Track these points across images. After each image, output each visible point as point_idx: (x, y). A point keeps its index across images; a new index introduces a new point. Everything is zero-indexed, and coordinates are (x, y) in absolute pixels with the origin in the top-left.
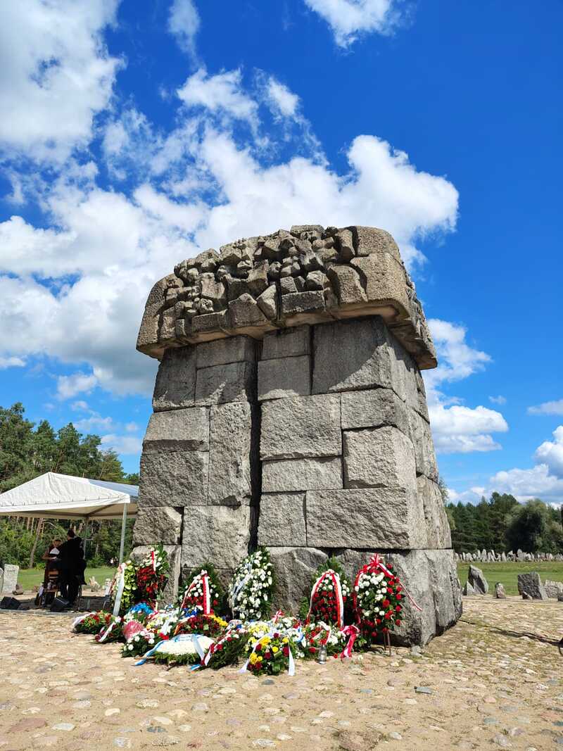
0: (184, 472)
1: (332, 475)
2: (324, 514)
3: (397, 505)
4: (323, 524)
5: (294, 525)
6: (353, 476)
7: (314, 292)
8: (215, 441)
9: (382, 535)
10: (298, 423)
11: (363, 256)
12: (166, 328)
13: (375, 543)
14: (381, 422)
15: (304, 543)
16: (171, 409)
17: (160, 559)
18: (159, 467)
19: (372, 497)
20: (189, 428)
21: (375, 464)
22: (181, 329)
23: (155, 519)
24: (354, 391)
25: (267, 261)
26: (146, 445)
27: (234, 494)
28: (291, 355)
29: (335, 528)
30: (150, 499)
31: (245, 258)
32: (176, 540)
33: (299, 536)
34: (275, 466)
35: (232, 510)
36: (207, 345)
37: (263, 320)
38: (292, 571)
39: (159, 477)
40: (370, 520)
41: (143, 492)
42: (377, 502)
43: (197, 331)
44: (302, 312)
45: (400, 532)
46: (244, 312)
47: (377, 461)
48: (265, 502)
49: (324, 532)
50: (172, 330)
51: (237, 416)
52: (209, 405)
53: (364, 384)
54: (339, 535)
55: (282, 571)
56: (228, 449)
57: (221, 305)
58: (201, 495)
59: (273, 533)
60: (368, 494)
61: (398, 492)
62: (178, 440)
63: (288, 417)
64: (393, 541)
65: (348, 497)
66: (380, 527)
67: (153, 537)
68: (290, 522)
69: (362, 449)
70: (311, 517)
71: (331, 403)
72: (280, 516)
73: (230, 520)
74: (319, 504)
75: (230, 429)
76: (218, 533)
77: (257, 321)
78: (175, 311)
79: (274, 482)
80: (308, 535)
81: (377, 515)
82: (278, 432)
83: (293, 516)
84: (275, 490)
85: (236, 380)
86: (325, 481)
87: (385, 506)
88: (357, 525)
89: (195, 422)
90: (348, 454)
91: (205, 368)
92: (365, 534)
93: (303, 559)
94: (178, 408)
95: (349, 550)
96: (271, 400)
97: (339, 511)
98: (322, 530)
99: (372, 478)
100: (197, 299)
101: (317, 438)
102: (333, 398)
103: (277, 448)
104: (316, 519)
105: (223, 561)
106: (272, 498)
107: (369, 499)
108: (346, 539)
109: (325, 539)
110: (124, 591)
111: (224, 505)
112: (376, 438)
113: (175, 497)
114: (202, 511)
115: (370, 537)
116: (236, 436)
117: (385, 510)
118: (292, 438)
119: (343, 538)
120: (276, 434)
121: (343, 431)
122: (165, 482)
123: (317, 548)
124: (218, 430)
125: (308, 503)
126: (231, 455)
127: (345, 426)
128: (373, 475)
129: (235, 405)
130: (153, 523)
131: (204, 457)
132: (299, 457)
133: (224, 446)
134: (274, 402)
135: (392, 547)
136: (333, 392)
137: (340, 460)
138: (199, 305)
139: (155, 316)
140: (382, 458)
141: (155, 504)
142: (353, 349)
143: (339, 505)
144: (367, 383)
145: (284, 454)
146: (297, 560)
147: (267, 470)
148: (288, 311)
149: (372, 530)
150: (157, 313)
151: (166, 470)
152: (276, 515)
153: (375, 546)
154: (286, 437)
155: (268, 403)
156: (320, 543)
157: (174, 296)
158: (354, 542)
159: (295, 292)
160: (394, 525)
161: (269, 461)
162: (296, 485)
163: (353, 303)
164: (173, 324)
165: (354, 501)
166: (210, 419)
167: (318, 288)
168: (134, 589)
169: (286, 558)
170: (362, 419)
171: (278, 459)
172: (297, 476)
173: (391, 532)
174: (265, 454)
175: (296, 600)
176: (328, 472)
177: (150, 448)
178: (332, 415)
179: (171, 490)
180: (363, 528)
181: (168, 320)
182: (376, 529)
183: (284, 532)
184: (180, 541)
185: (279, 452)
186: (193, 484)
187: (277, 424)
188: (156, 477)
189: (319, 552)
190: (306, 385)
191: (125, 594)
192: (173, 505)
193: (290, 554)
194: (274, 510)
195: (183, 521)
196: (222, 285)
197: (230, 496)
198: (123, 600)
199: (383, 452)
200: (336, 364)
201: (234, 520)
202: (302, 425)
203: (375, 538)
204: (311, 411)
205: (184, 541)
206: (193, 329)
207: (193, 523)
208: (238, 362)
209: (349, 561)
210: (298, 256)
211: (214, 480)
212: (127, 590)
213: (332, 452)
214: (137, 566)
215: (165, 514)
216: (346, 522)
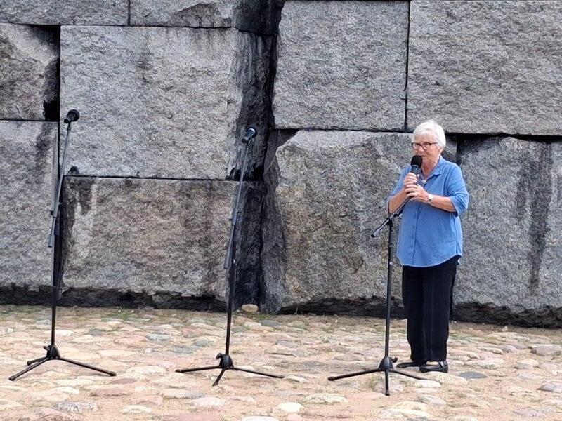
4: (450, 81)
5: (375, 82)
15: (401, 123)
29: (480, 90)
32: (40, 111)
33: (386, 106)
38: (369, 183)
49: (453, 98)
54: (488, 107)
55: (345, 183)
59: (315, 98)
68: (363, 73)
70: (419, 64)
72: (337, 60)
73: (199, 63)
74: (443, 33)
76: (169, 94)
80: (411, 105)
88: (537, 83)
95: (513, 139)
97: (496, 51)
98: (447, 93)
104: (433, 68)
105: (185, 161)
108: (505, 116)
109: (453, 114)
111: (178, 25)
114: (119, 39)
119: (499, 111)
125: (415, 30)
143: (494, 36)
146: (383, 161)
152: (324, 55)
158: (526, 123)
165: (536, 29)
169: (357, 156)
184: (52, 112)
192: (24, 19)
193: (368, 146)
194: (320, 44)
195: (57, 63)
197: (201, 4)
205: (63, 112)
216: (511, 77)
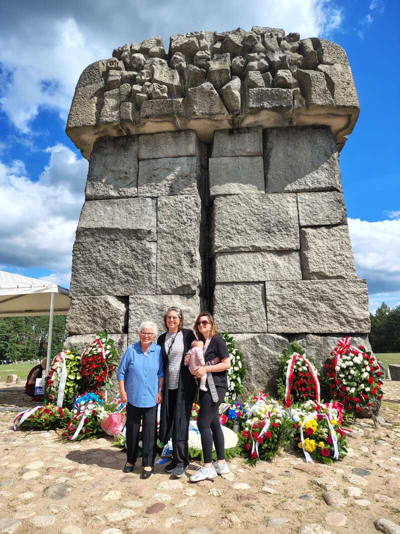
0: (130, 261)
1: (291, 268)
2: (285, 303)
3: (359, 295)
4: (284, 312)
5: (254, 313)
6: (313, 268)
7: (284, 90)
8: (164, 232)
9: (343, 320)
10: (254, 218)
11: (328, 64)
12: (108, 110)
13: (337, 328)
14: (339, 221)
15: (265, 330)
16: (109, 198)
17: (109, 347)
18: (98, 255)
19: (334, 287)
20: (133, 217)
21: (335, 259)
22: (127, 113)
23: (94, 308)
24: (310, 192)
25: (228, 54)
26: (80, 233)
27: (189, 283)
28: (244, 154)
29: (296, 315)
30: (86, 288)
31: (204, 48)
32: (121, 329)
33: (259, 323)
34: (230, 258)
35: (185, 298)
36: (151, 137)
37: (224, 114)
38: (255, 355)
39: (98, 265)
40: (332, 307)
41: (77, 281)
42: (340, 291)
43: (147, 117)
44: (268, 109)
45: (362, 318)
46: (204, 102)
47: (335, 256)
48: (219, 291)
49: (285, 319)
50: (115, 113)
51: (190, 208)
52: (156, 196)
53: (322, 186)
54: (300, 322)
55: (246, 355)
56: (180, 240)
57: (176, 93)
58: (149, 285)
59: (230, 320)
60: (330, 284)
61: (359, 283)
62: (121, 228)
63: (245, 212)
64: (355, 326)
65: (309, 287)
66: (343, 314)
67: (91, 326)
68: (249, 310)
69: (321, 244)
70: (271, 306)
71: (288, 202)
72: (238, 305)
74: (279, 294)
75: (181, 220)
77: (217, 114)
78: (120, 94)
79: (229, 273)
80: (269, 322)
81: (340, 303)
82: (234, 226)
83: (252, 305)
84: (231, 281)
85: (187, 173)
86: (284, 273)
87: (347, 296)
88: (319, 312)
89: (140, 212)
90: (308, 248)
91: (149, 159)
92: (327, 320)
93: (267, 344)
94: (117, 198)
95: (311, 335)
96: (225, 195)
97: (301, 300)
98: (283, 317)
99: (332, 270)
100: (148, 83)
101: (275, 233)
102: (290, 198)
103: (233, 241)
104: (277, 307)
106: (228, 288)
107: (332, 290)
108: (307, 325)
109: (286, 326)
110: (67, 381)
111: (175, 294)
112: (333, 235)
113: (117, 287)
114: (152, 300)
115: (331, 323)
116: (189, 228)
117: (347, 299)
118: (249, 232)
119: (304, 324)
120: (232, 228)
121: (301, 227)
122: (106, 271)
123: (278, 334)
124: (167, 221)
125: (268, 293)
126: (184, 246)
127: (303, 223)
128: (333, 268)
129: (186, 198)
130: (93, 312)
131: (153, 247)
132: (257, 250)
133: (175, 237)
134: (228, 197)
135: (353, 331)
136: (289, 192)
137: (297, 254)
138: (151, 89)
139: (92, 97)
140: (341, 253)
141: (93, 293)
142: (309, 154)
143: (300, 294)
144: (323, 185)
145: (240, 247)
146: (260, 346)
147: (221, 262)
148: (254, 106)
149: (334, 317)
150: (95, 94)
151: (107, 258)
152: (233, 304)
153: (337, 331)
154: (242, 231)
155: (222, 198)
156: (281, 329)
157: (117, 78)
158: (316, 328)
159: (263, 87)
160: (356, 312)
161: (224, 253)
162: (254, 276)
163: (322, 106)
164: (118, 107)
165: (316, 291)
166: (157, 209)
167: (287, 86)
168: (78, 378)
169: (249, 344)
170: (321, 218)
171: (233, 251)
172: (254, 268)
173: (354, 319)
174: (220, 247)
175: (259, 382)
176: (286, 265)
177: (86, 235)
178: (290, 212)
179: (113, 279)
180: (325, 315)
181: (111, 102)
182: (338, 316)
183: (242, 320)
184: (126, 330)
185: (235, 244)
186: (140, 273)
187: (233, 219)
188: (94, 266)
189: (281, 337)
190: (262, 183)
191: (68, 384)
192: (115, 294)
193: (253, 339)
194: (231, 300)
195: (128, 310)
196: (177, 72)
197: (184, 285)
198: (66, 391)
199: (342, 248)
200: (291, 166)
201: (190, 308)
202: (259, 220)
203: (336, 324)
204: (268, 208)
205: (130, 330)
206: (143, 114)
207: (141, 311)
208: (188, 156)
209: (311, 345)
210: (265, 53)
211: (164, 269)
212: (71, 380)
213: (290, 247)
214: (79, 355)
215: (106, 302)
216: (308, 310)
